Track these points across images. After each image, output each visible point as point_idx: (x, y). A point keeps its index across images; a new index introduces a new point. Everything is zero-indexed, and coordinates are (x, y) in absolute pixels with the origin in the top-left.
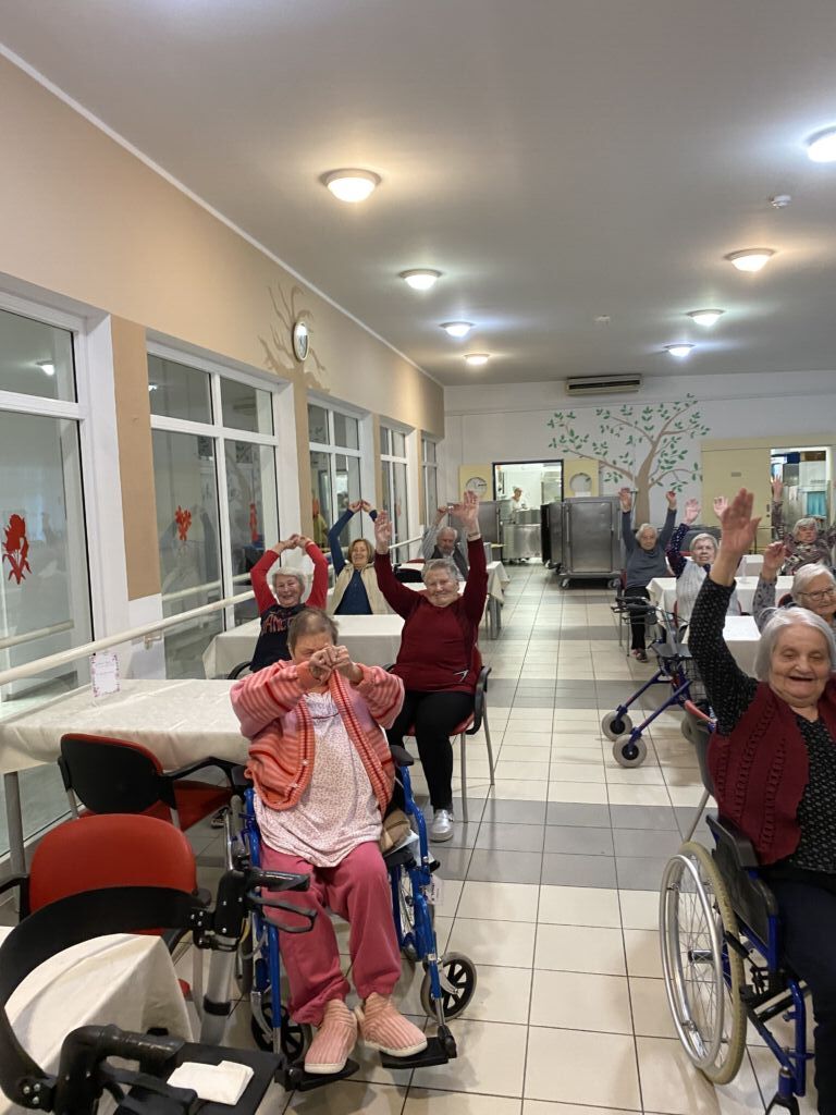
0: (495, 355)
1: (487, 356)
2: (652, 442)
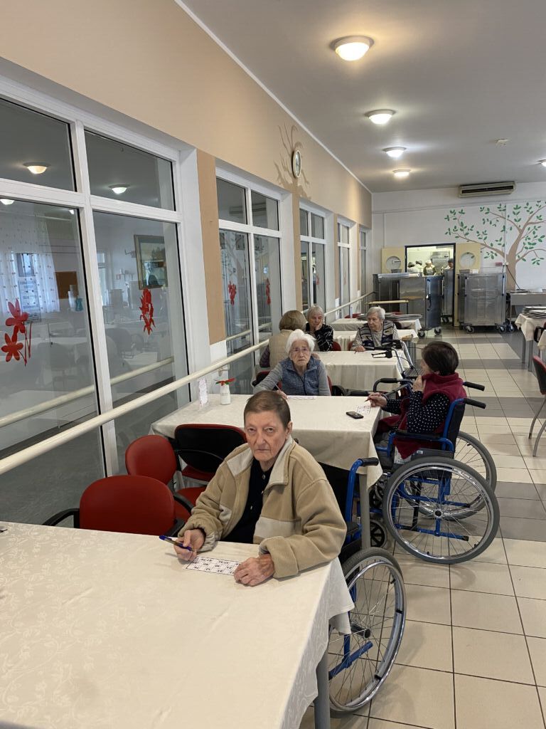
0: (414, 170)
1: (408, 171)
2: (519, 230)
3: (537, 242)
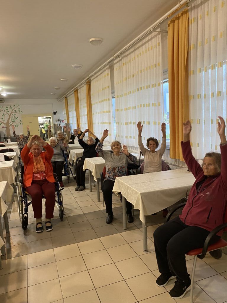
2: (9, 115)
3: (16, 119)
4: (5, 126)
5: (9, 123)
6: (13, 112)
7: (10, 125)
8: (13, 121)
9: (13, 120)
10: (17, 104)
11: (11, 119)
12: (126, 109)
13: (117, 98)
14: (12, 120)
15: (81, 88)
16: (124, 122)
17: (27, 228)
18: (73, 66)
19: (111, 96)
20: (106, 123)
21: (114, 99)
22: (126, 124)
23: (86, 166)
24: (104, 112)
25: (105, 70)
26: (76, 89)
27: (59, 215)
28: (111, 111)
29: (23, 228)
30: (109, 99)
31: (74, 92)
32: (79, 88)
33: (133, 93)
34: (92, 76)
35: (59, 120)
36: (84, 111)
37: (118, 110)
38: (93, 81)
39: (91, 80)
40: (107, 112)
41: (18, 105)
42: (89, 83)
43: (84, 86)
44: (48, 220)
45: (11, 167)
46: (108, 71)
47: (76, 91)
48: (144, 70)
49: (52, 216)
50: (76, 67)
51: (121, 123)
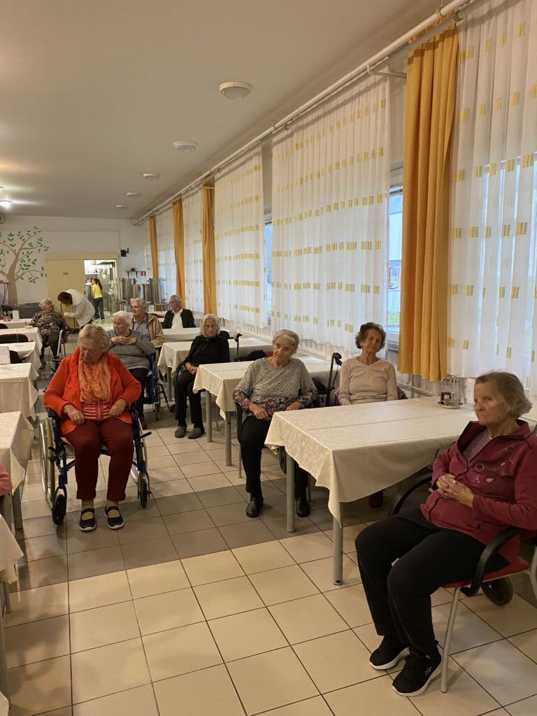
2: (15, 254)
3: (32, 264)
4: (5, 280)
5: (16, 272)
6: (26, 246)
7: (16, 277)
8: (25, 268)
9: (25, 265)
10: (35, 227)
11: (20, 262)
12: (299, 252)
13: (278, 224)
14: (23, 267)
15: (191, 198)
16: (293, 282)
17: (64, 521)
18: (176, 144)
19: (262, 219)
20: (249, 283)
21: (270, 227)
22: (298, 287)
23: (200, 383)
24: (244, 256)
25: (251, 158)
26: (178, 199)
27: (139, 493)
28: (262, 257)
29: (55, 521)
30: (257, 227)
31: (172, 204)
32: (186, 197)
33: (317, 214)
34: (219, 170)
35: (133, 270)
36: (195, 252)
37: (278, 254)
38: (220, 181)
39: (215, 177)
40: (251, 256)
41: (35, 230)
42: (209, 185)
43: (197, 192)
44: (112, 504)
45: (27, 378)
46: (257, 161)
47: (178, 203)
48: (345, 162)
49: (123, 497)
50: (183, 148)
51: (286, 286)
